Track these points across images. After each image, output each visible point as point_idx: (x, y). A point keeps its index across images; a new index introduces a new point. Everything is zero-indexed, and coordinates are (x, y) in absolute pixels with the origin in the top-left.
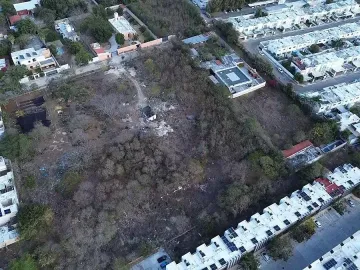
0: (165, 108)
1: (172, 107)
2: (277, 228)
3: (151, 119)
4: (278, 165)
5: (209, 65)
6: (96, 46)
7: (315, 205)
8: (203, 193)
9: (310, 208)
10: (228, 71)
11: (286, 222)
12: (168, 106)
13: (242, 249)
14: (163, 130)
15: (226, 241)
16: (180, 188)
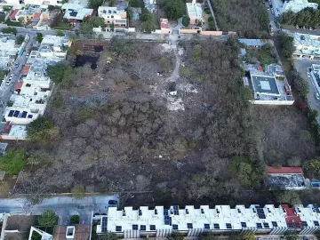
0: (188, 90)
1: (195, 91)
2: (217, 226)
3: (172, 93)
4: (254, 176)
5: (250, 68)
6: (164, 21)
7: (266, 225)
8: (176, 168)
9: (259, 225)
10: (263, 79)
11: (229, 226)
12: (192, 89)
13: (175, 227)
14: (175, 106)
15: (165, 213)
16: (160, 157)
